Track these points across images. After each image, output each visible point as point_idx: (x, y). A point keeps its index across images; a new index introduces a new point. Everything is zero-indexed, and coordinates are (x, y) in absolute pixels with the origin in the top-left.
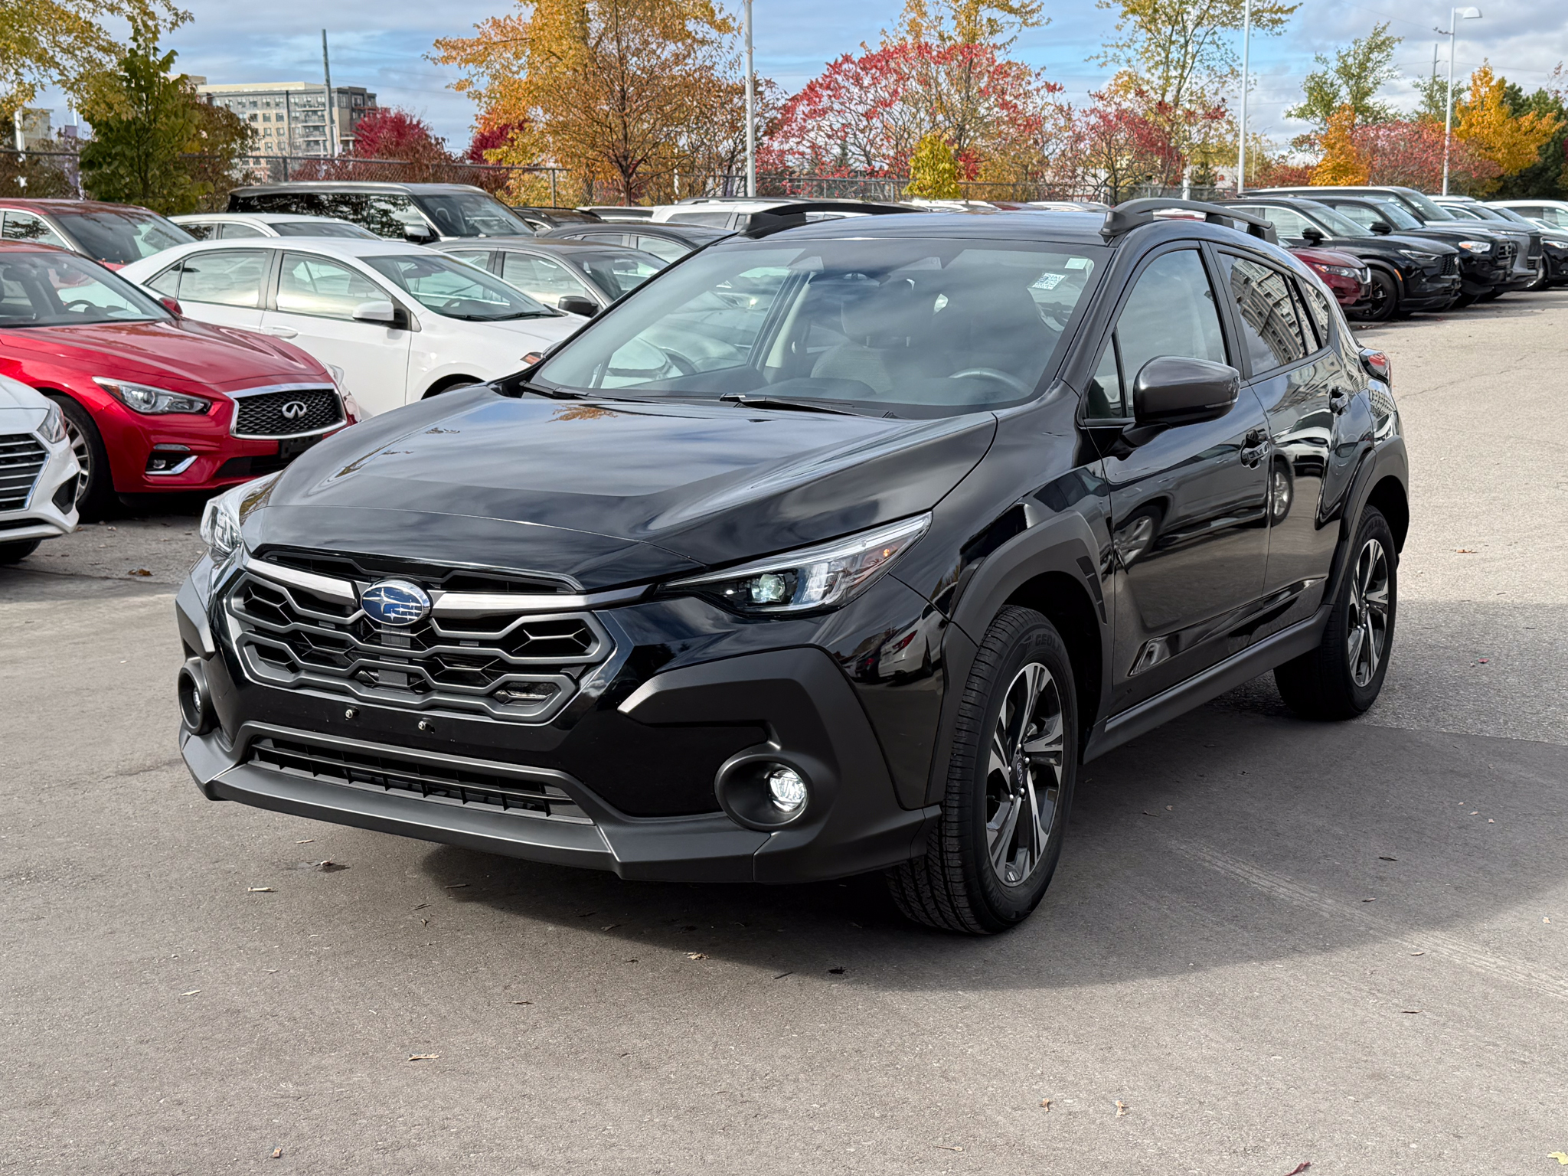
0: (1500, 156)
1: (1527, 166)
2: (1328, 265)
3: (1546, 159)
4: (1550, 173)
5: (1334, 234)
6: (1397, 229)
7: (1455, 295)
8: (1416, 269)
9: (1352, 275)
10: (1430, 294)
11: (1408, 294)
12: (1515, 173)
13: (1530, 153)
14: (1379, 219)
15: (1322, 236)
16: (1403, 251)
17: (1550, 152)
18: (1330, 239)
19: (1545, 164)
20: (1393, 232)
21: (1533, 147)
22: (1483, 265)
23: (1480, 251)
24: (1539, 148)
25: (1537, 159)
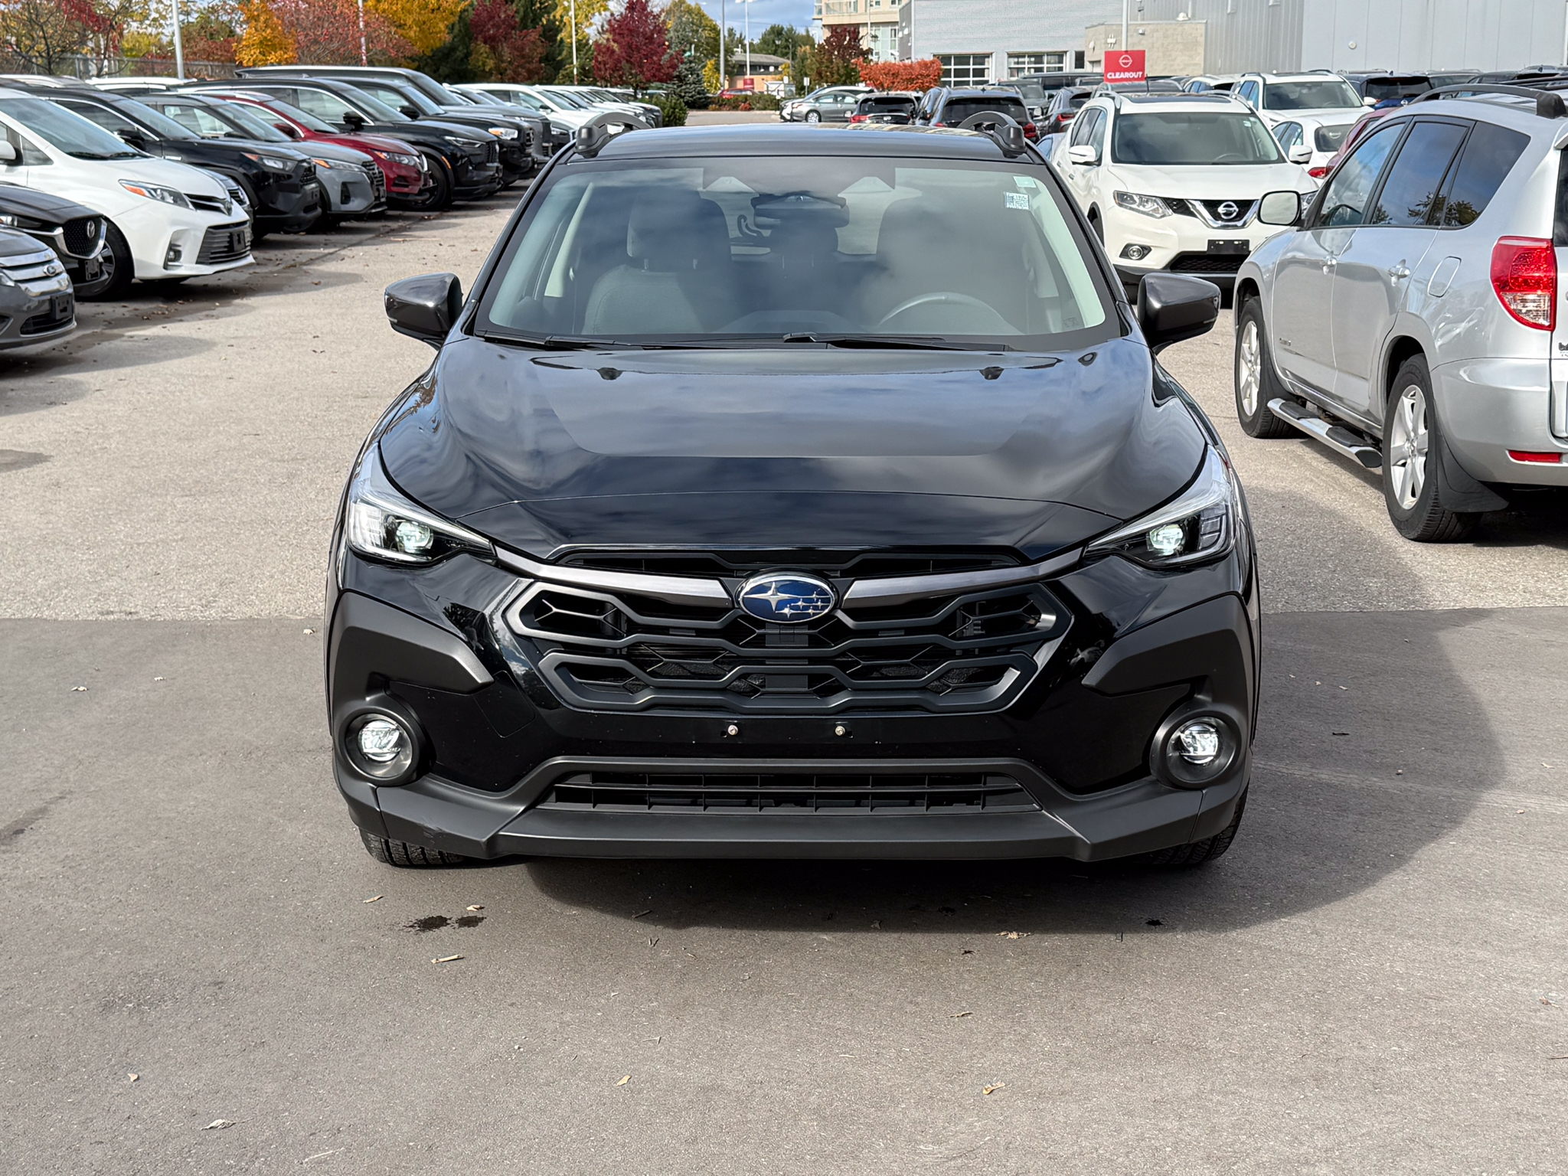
0: (412, 34)
1: (438, 45)
2: (388, 152)
3: (455, 37)
4: (458, 53)
5: (375, 119)
6: (425, 114)
7: (499, 183)
8: (462, 157)
9: (412, 163)
10: (478, 183)
11: (458, 183)
12: (429, 53)
13: (440, 32)
14: (406, 104)
15: (364, 121)
16: (447, 138)
17: (456, 31)
18: (372, 124)
19: (452, 43)
20: (421, 117)
21: (442, 26)
22: (513, 153)
23: (509, 138)
24: (447, 26)
25: (447, 38)
